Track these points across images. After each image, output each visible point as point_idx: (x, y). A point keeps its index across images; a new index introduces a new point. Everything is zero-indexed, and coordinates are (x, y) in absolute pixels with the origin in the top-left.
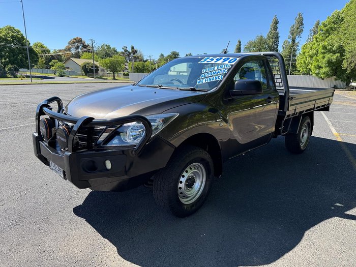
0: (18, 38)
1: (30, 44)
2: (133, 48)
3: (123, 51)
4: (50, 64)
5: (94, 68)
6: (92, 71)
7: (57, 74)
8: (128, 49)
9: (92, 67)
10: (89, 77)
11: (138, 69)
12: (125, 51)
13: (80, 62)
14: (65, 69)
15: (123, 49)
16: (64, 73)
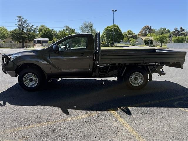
0: (117, 29)
1: (121, 31)
2: (181, 28)
3: (174, 30)
4: (130, 40)
5: (150, 41)
6: (148, 43)
7: (132, 44)
8: (178, 29)
9: (149, 41)
10: (147, 46)
11: (178, 41)
12: (176, 30)
13: (144, 38)
14: (136, 42)
15: (174, 29)
16: (135, 44)
